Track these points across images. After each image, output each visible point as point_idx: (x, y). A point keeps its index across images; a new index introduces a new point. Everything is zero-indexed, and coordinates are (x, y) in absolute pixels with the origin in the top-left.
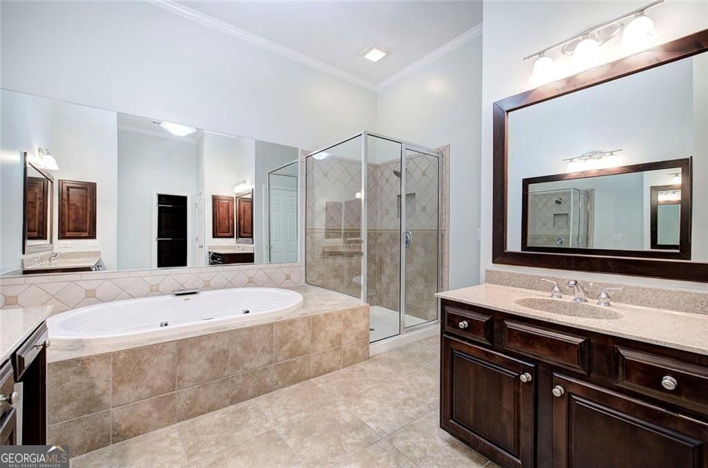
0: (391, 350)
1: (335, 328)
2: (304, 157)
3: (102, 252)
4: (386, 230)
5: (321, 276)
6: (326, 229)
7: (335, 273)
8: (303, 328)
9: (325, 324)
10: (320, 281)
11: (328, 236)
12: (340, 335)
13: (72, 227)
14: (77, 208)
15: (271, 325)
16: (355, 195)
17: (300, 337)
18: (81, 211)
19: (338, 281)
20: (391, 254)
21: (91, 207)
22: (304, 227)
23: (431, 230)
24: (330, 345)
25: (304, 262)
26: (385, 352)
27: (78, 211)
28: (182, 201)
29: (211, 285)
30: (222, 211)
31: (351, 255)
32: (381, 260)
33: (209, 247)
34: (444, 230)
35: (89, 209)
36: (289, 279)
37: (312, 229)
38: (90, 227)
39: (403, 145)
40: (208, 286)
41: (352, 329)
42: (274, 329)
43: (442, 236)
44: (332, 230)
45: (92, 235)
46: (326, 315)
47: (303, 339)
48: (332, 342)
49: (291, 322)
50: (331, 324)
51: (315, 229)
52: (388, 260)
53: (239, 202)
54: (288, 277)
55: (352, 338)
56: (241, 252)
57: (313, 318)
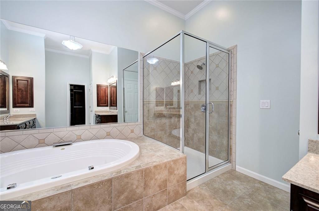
0: (200, 185)
1: (162, 176)
2: (142, 57)
3: (37, 114)
4: (191, 102)
5: (153, 130)
6: (156, 102)
7: (161, 128)
8: (137, 178)
9: (154, 174)
10: (152, 133)
11: (157, 106)
12: (166, 181)
13: (20, 101)
14: (22, 91)
15: (110, 181)
16: (171, 84)
17: (135, 187)
18: (24, 93)
19: (163, 133)
20: (195, 116)
21: (30, 90)
22: (142, 100)
23: (222, 102)
24: (158, 189)
25: (142, 121)
26: (196, 187)
27: (23, 93)
28: (82, 88)
29: (82, 138)
30: (102, 93)
31: (170, 117)
32: (188, 120)
33: (96, 112)
34: (233, 102)
35: (29, 91)
36: (133, 132)
37: (149, 102)
38: (30, 101)
39: (208, 43)
40: (79, 139)
41: (175, 174)
42: (113, 183)
43: (231, 105)
44: (159, 102)
45: (32, 106)
46: (155, 167)
47: (137, 187)
48: (160, 186)
49: (128, 176)
50: (159, 174)
51: (150, 102)
52: (193, 120)
53: (111, 88)
54: (132, 131)
55: (175, 182)
56: (111, 114)
57: (146, 170)
